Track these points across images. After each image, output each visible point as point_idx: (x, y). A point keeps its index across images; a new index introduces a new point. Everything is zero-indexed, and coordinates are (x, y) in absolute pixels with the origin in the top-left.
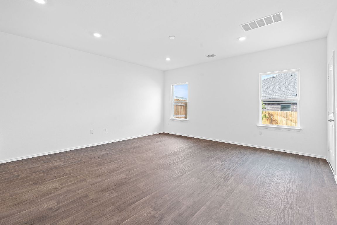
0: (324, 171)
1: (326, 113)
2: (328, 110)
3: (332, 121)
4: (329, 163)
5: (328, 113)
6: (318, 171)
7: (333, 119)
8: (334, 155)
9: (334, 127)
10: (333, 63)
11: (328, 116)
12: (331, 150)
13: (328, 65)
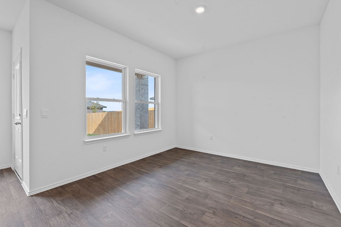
0: (10, 182)
1: (11, 115)
2: (13, 113)
3: (19, 123)
4: (15, 171)
5: (13, 116)
6: (2, 187)
7: (20, 122)
8: (20, 160)
9: (20, 131)
10: (20, 60)
11: (13, 119)
12: (16, 156)
13: (14, 63)
